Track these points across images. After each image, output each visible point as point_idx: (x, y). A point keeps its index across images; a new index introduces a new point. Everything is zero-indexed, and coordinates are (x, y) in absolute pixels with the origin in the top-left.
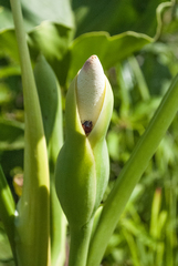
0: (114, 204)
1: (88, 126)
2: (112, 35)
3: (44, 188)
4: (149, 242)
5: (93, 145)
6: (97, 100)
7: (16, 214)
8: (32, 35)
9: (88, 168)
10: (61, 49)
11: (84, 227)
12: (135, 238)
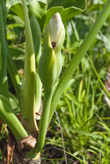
0: (64, 80)
1: (54, 44)
2: (65, 8)
3: (33, 73)
4: (76, 104)
5: (56, 53)
6: (58, 33)
7: (21, 84)
8: (28, 6)
9: (53, 63)
10: (41, 14)
11: (51, 89)
12: (70, 101)
